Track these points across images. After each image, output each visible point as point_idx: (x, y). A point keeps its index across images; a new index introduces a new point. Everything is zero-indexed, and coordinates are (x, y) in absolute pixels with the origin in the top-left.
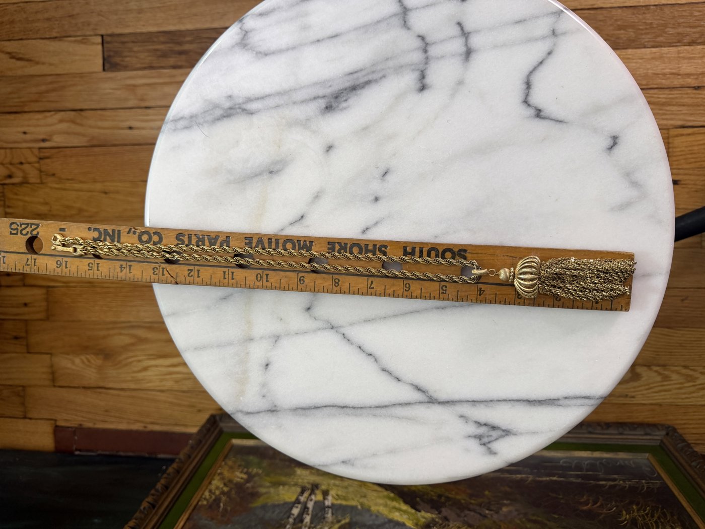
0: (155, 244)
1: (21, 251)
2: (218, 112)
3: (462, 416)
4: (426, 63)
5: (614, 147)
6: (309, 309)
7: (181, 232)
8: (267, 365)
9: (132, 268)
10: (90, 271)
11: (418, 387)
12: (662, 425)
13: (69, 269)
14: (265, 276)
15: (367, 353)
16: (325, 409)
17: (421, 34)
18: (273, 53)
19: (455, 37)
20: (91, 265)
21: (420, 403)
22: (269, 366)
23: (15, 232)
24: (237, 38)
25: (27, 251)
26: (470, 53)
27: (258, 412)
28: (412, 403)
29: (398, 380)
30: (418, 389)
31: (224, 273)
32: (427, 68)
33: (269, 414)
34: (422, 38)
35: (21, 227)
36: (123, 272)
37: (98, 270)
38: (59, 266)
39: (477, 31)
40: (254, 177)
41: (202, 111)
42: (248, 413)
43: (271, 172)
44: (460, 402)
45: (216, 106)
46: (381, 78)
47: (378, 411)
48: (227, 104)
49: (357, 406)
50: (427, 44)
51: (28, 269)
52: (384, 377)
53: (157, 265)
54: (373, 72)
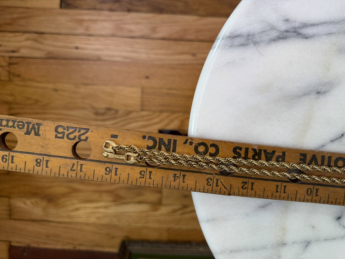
0: (211, 155)
1: (66, 155)
2: (274, 34)
6: (339, 218)
7: (238, 146)
9: (185, 177)
10: (141, 179)
13: (119, 176)
14: (315, 191)
20: (143, 173)
23: (61, 135)
25: (72, 156)
31: (277, 186)
35: (68, 130)
36: (176, 181)
37: (150, 178)
38: (108, 173)
40: (302, 96)
41: (260, 31)
43: (318, 93)
45: (273, 28)
48: (283, 27)
51: (73, 175)
53: (211, 176)
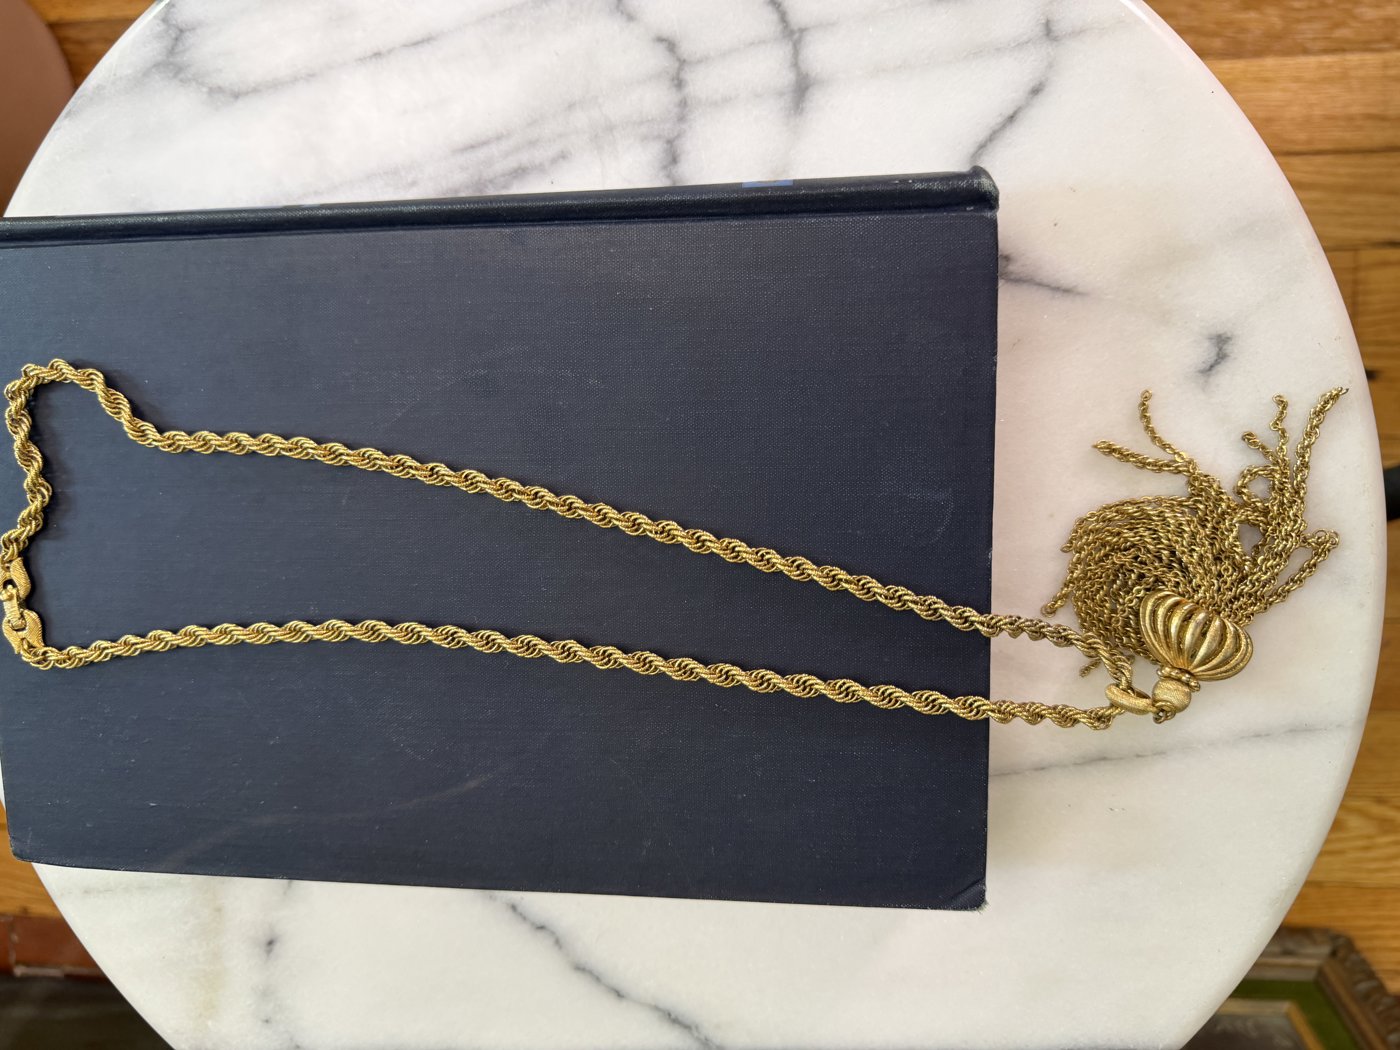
4: (682, 119)
5: (1218, 368)
8: (271, 943)
11: (673, 1016)
12: (1325, 931)
15: (533, 924)
17: (665, 33)
18: (254, 91)
19: (763, 42)
22: (277, 947)
24: (154, 50)
26: (807, 88)
29: (619, 994)
30: (673, 1019)
32: (685, 131)
34: (669, 44)
39: (827, 25)
46: (554, 161)
50: (683, 63)
52: (579, 985)
54: (533, 144)
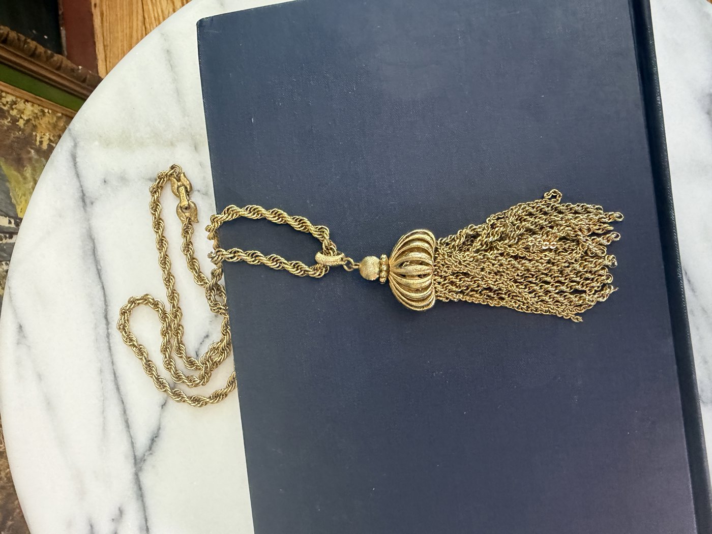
3: (121, 512)
11: (155, 439)
16: (99, 287)
21: (132, 443)
27: (78, 175)
28: (129, 432)
30: (154, 439)
33: (78, 195)
42: (74, 157)
44: (144, 508)
47: (109, 377)
49: (111, 341)
